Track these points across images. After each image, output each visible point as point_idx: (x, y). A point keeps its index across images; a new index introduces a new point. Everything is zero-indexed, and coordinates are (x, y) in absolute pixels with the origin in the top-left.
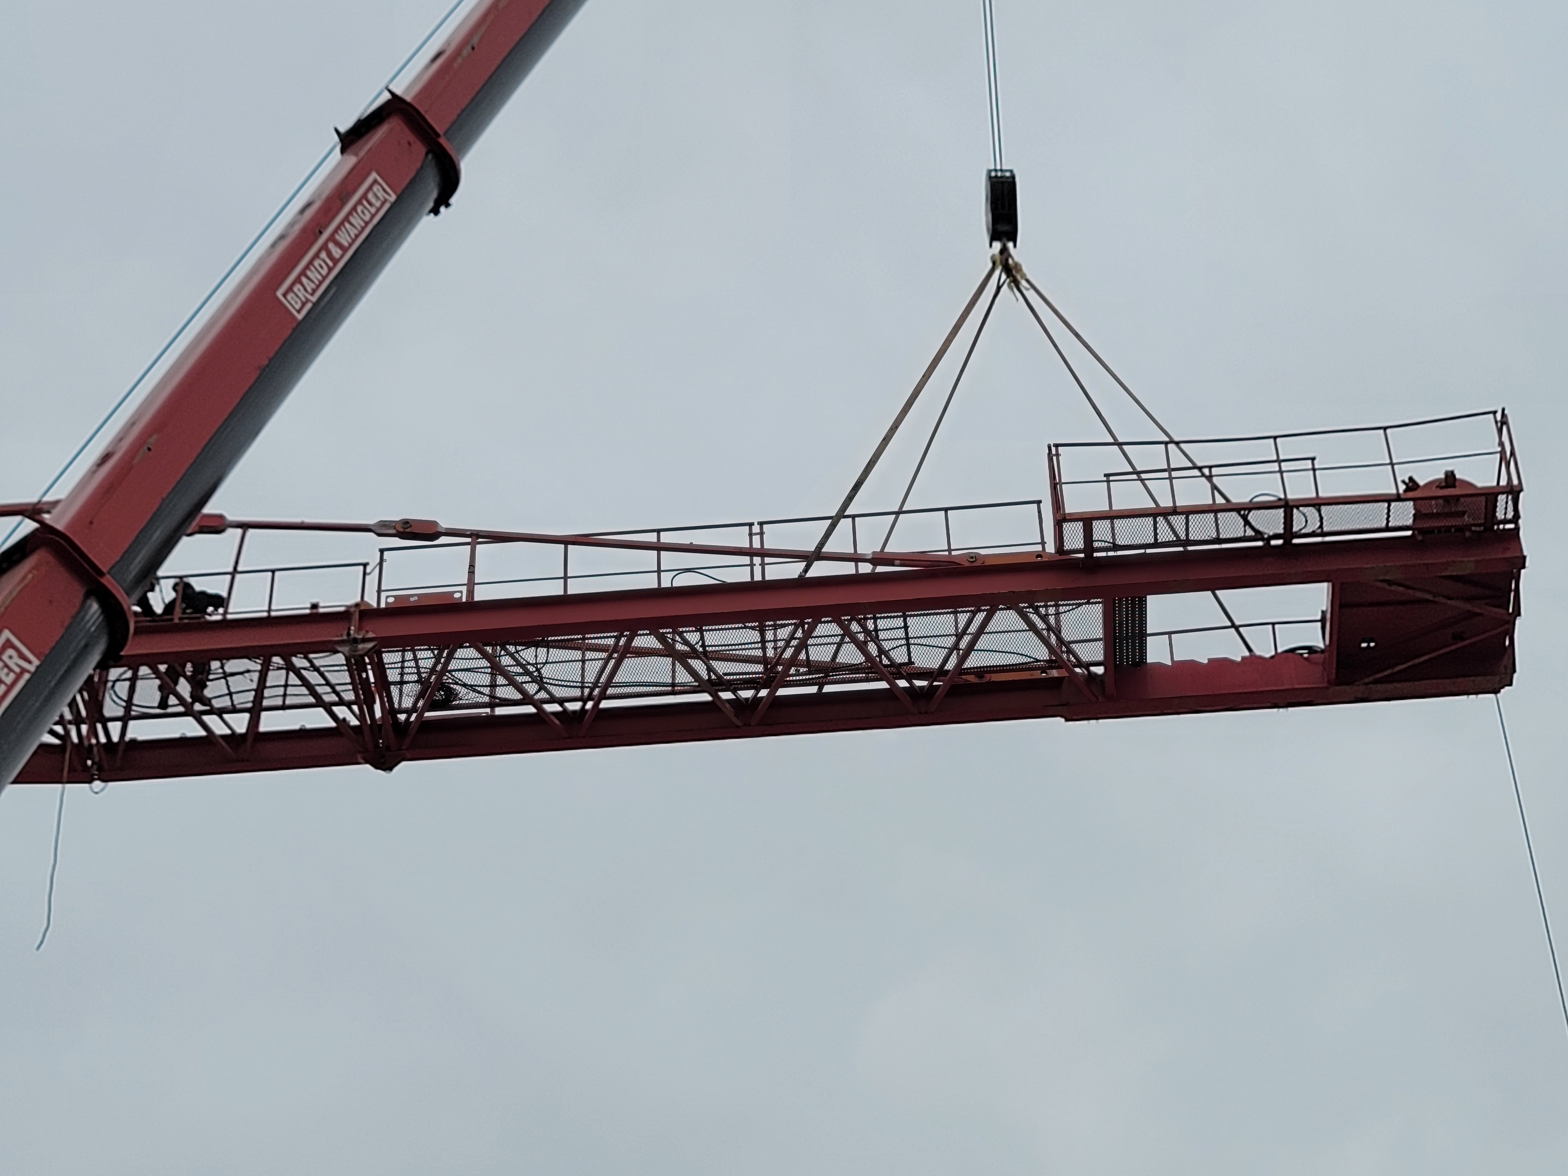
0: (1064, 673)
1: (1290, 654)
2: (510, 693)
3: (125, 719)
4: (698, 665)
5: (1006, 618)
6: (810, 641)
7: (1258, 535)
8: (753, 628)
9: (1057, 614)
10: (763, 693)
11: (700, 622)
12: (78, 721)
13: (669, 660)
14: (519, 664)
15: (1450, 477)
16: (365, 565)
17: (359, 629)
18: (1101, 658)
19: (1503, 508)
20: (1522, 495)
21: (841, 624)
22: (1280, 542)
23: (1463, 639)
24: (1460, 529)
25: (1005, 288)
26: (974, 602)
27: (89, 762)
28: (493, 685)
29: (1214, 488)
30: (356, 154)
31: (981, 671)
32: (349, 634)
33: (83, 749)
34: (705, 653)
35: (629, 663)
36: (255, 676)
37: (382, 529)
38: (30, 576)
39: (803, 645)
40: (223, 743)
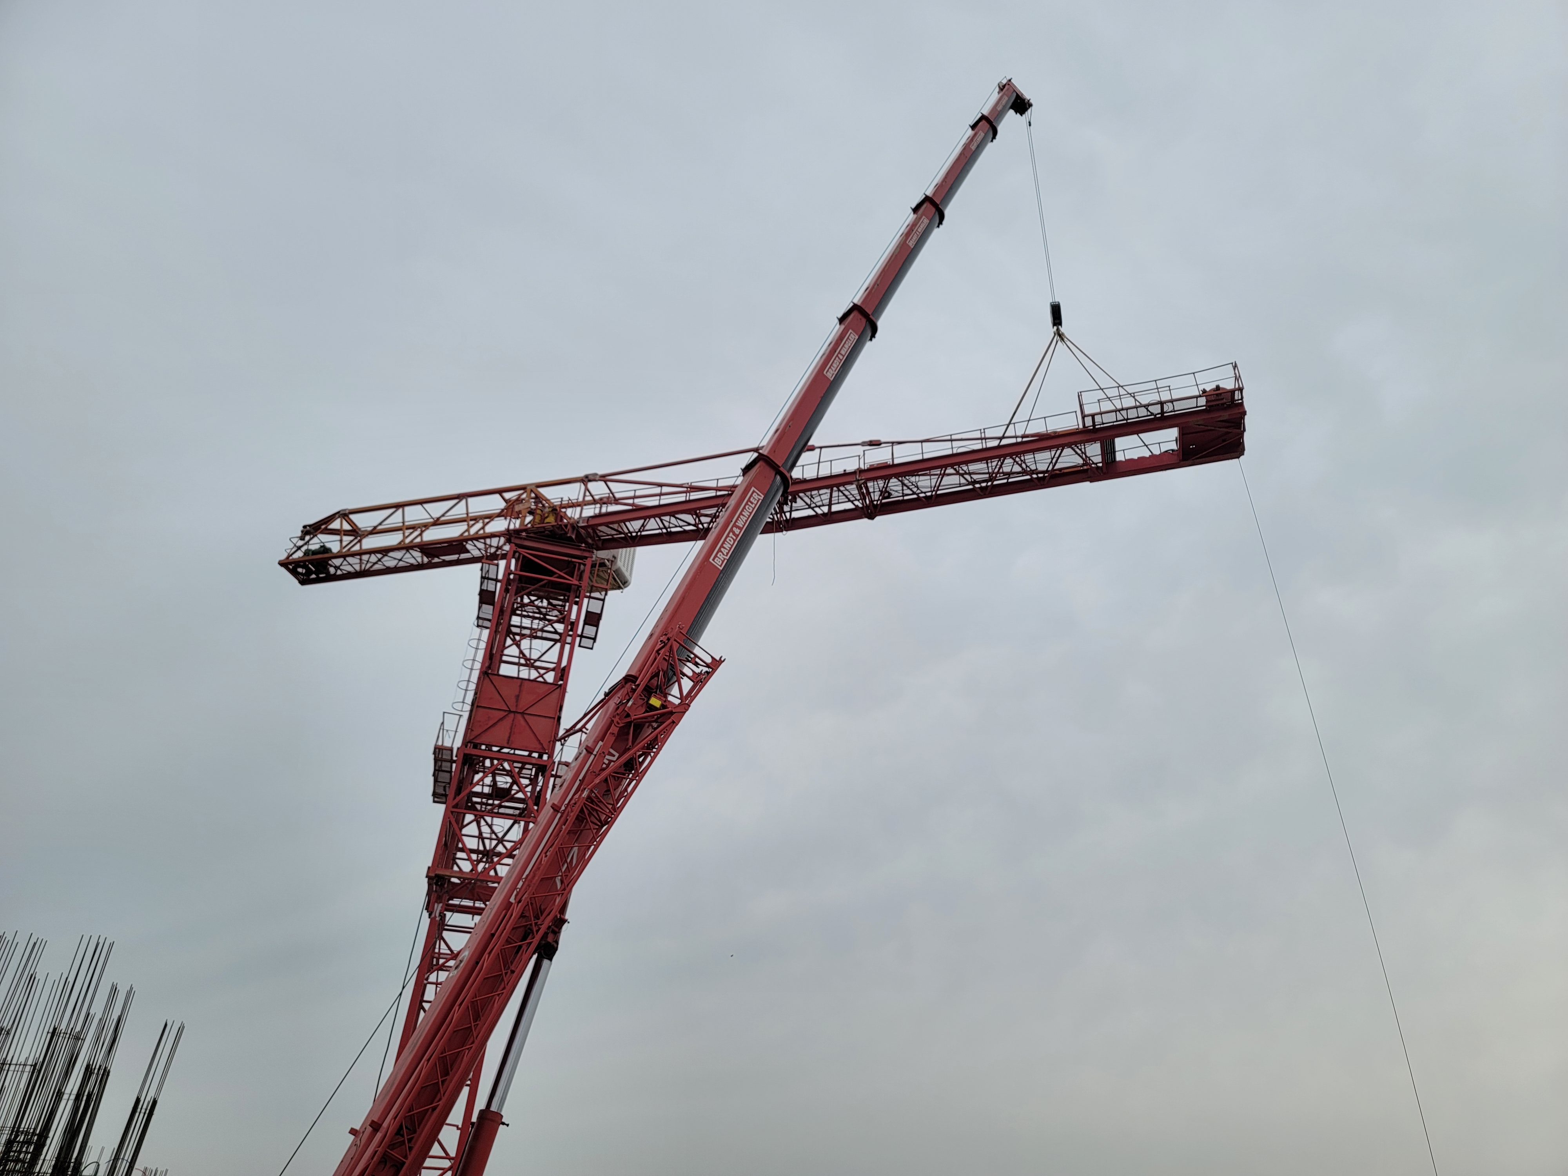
0: (1088, 467)
1: (1166, 453)
2: (909, 492)
3: (791, 512)
4: (967, 477)
5: (1068, 451)
6: (1003, 466)
7: (1152, 414)
8: (984, 463)
9: (1085, 448)
10: (989, 484)
11: (967, 463)
12: (776, 513)
13: (958, 476)
14: (910, 482)
15: (1218, 388)
16: (859, 456)
17: (859, 477)
18: (1101, 461)
19: (1237, 395)
20: (1244, 391)
21: (1013, 459)
22: (1160, 416)
23: (1226, 441)
24: (1223, 404)
25: (1059, 342)
26: (1057, 447)
27: (781, 526)
28: (903, 490)
29: (1136, 400)
30: (844, 324)
31: (1060, 470)
32: (856, 478)
33: (779, 522)
34: (969, 472)
35: (945, 478)
36: (829, 494)
37: (863, 444)
38: (758, 470)
39: (1001, 467)
40: (821, 516)
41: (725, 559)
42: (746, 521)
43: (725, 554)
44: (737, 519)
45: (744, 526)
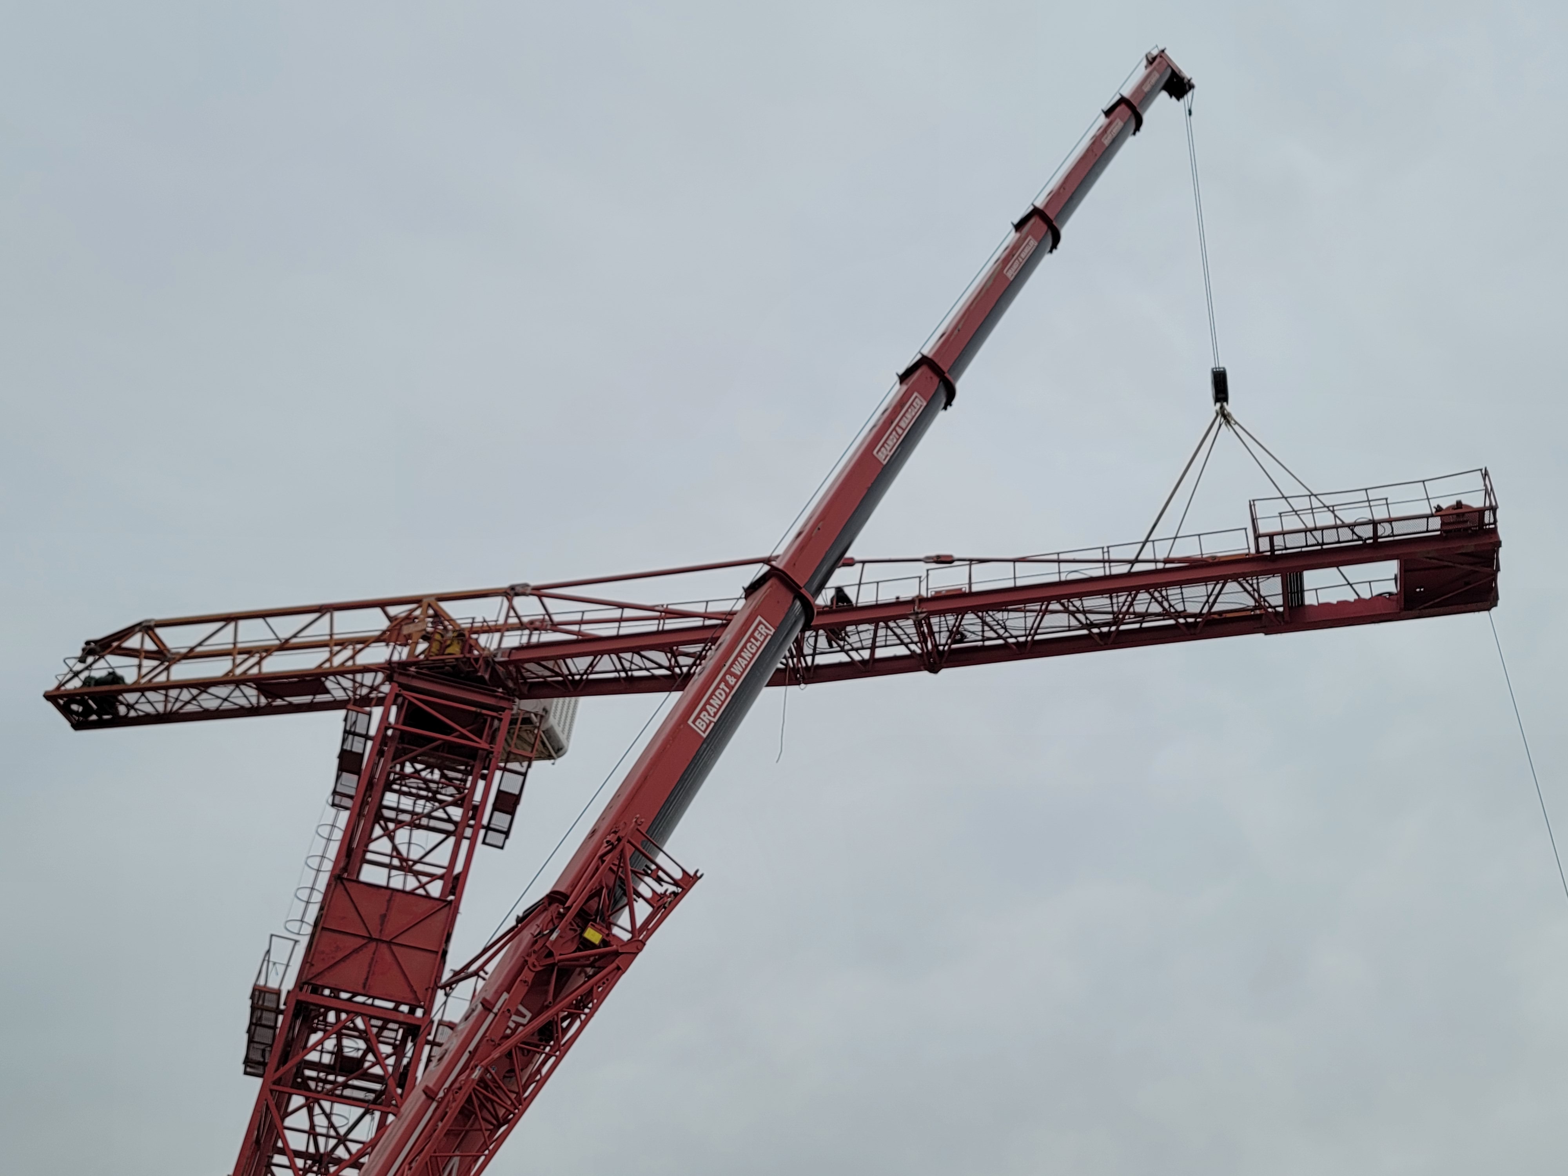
0: (1263, 611)
1: (1379, 597)
2: (992, 634)
3: (813, 655)
4: (1081, 617)
5: (1232, 586)
6: (1135, 603)
7: (1360, 538)
8: (1107, 597)
9: (1258, 583)
10: (1113, 628)
11: (1080, 596)
12: (792, 657)
13: (1066, 615)
14: (994, 620)
15: (1459, 504)
16: (920, 577)
17: (919, 608)
18: (1281, 603)
19: (1488, 517)
20: (1498, 512)
21: (1150, 593)
22: (1371, 541)
23: (1470, 584)
24: (1466, 529)
25: (1223, 426)
26: (1216, 579)
27: (798, 676)
28: (983, 631)
29: (1335, 516)
30: (907, 384)
31: (1220, 613)
32: (914, 610)
33: (795, 670)
34: (1084, 610)
35: (1047, 617)
36: (872, 632)
37: (927, 560)
38: (768, 591)
39: (1131, 604)
40: (859, 664)
41: (711, 722)
42: (747, 666)
43: (712, 714)
44: (733, 663)
45: (742, 673)
